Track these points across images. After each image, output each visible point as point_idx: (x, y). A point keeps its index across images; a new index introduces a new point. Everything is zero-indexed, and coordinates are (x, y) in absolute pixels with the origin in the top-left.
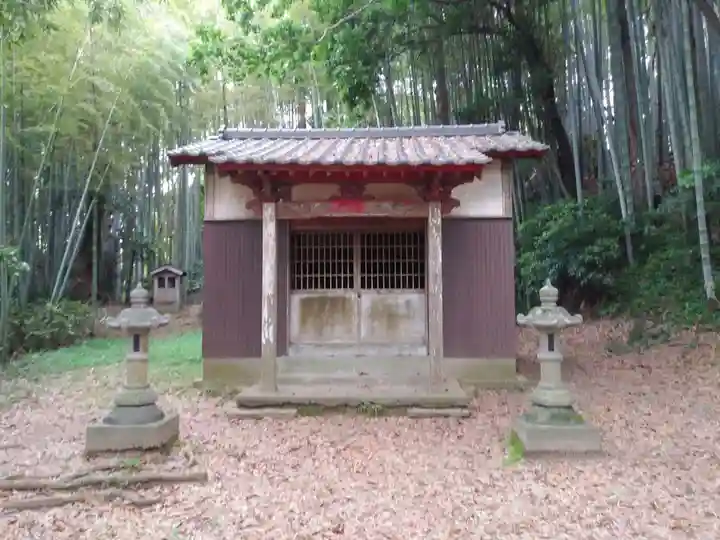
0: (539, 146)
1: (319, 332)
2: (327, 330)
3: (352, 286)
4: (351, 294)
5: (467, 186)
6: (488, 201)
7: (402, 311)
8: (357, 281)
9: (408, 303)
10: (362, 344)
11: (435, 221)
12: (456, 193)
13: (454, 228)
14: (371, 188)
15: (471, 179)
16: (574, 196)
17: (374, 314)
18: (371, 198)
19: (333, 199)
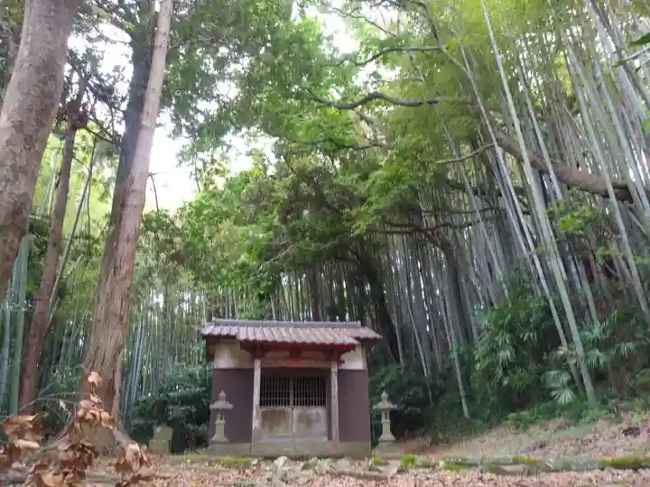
0: (378, 336)
1: (271, 429)
2: (276, 429)
3: (289, 404)
4: (288, 409)
5: (348, 354)
6: (356, 363)
7: (314, 418)
8: (291, 402)
9: (317, 413)
10: (294, 436)
11: (334, 369)
12: (343, 357)
13: (342, 374)
14: (305, 354)
15: (349, 351)
16: (398, 361)
17: (300, 419)
18: (304, 359)
19: (287, 358)
